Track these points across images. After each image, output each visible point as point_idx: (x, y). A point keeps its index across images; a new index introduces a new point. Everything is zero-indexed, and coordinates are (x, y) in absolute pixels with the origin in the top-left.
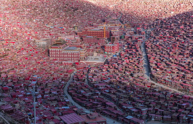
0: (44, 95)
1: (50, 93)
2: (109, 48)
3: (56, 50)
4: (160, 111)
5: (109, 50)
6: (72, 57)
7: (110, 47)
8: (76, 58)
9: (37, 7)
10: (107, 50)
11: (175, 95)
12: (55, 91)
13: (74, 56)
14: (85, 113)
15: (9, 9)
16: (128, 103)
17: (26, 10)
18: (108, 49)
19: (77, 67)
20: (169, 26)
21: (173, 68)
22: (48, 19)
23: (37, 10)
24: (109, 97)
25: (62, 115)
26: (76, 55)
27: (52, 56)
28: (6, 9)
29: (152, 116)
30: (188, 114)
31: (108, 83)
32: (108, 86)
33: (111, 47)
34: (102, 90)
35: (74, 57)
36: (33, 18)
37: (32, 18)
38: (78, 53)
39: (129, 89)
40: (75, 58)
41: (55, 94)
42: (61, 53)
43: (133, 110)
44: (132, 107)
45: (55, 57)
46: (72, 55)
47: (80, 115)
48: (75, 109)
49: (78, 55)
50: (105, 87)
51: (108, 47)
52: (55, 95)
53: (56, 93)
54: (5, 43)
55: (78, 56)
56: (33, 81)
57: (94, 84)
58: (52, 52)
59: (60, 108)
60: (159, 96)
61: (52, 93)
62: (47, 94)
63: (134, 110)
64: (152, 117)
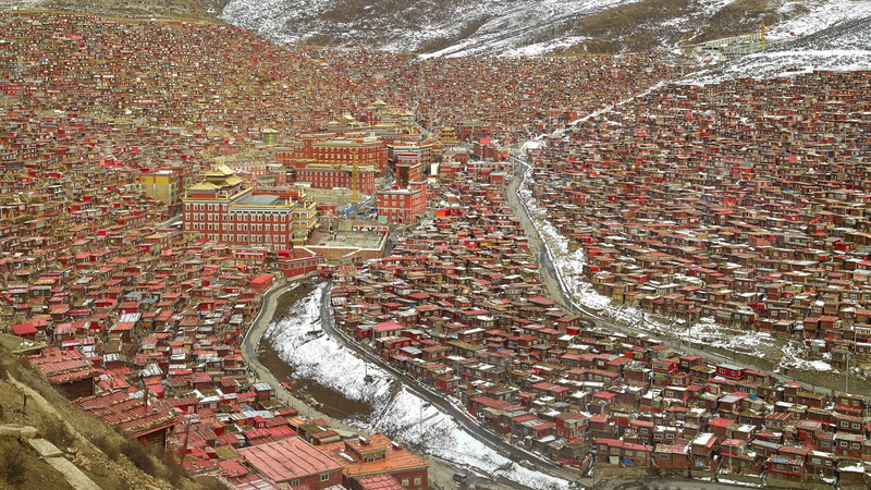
0: (171, 367)
1: (192, 358)
2: (394, 204)
3: (206, 205)
4: (640, 427)
5: (394, 210)
6: (264, 232)
7: (398, 200)
8: (280, 232)
9: (137, 68)
10: (386, 209)
11: (684, 364)
12: (212, 350)
13: (272, 227)
14: (338, 438)
15: (42, 71)
16: (501, 398)
17: (101, 78)
18: (390, 205)
19: (286, 266)
20: (593, 130)
21: (653, 264)
22: (174, 106)
23: (138, 79)
24: (422, 372)
25: (247, 444)
26: (280, 222)
27: (192, 225)
28: (33, 72)
29: (609, 447)
30: (754, 437)
31: (411, 322)
32: (415, 332)
33: (402, 197)
34: (393, 345)
35: (272, 232)
36: (124, 102)
37: (120, 103)
38: (287, 216)
39: (499, 343)
40: (276, 233)
41: (213, 363)
42: (224, 214)
43: (528, 424)
44: (524, 413)
45: (202, 232)
46: (264, 222)
47: (317, 443)
48: (296, 422)
49: (287, 222)
50: (403, 334)
51: (390, 199)
52: (211, 365)
53: (216, 359)
54: (27, 176)
55: (287, 227)
56: (127, 313)
57: (357, 323)
58: (192, 211)
59: (235, 417)
60: (623, 366)
61: (201, 357)
62: (181, 362)
63: (532, 422)
64: (613, 451)
